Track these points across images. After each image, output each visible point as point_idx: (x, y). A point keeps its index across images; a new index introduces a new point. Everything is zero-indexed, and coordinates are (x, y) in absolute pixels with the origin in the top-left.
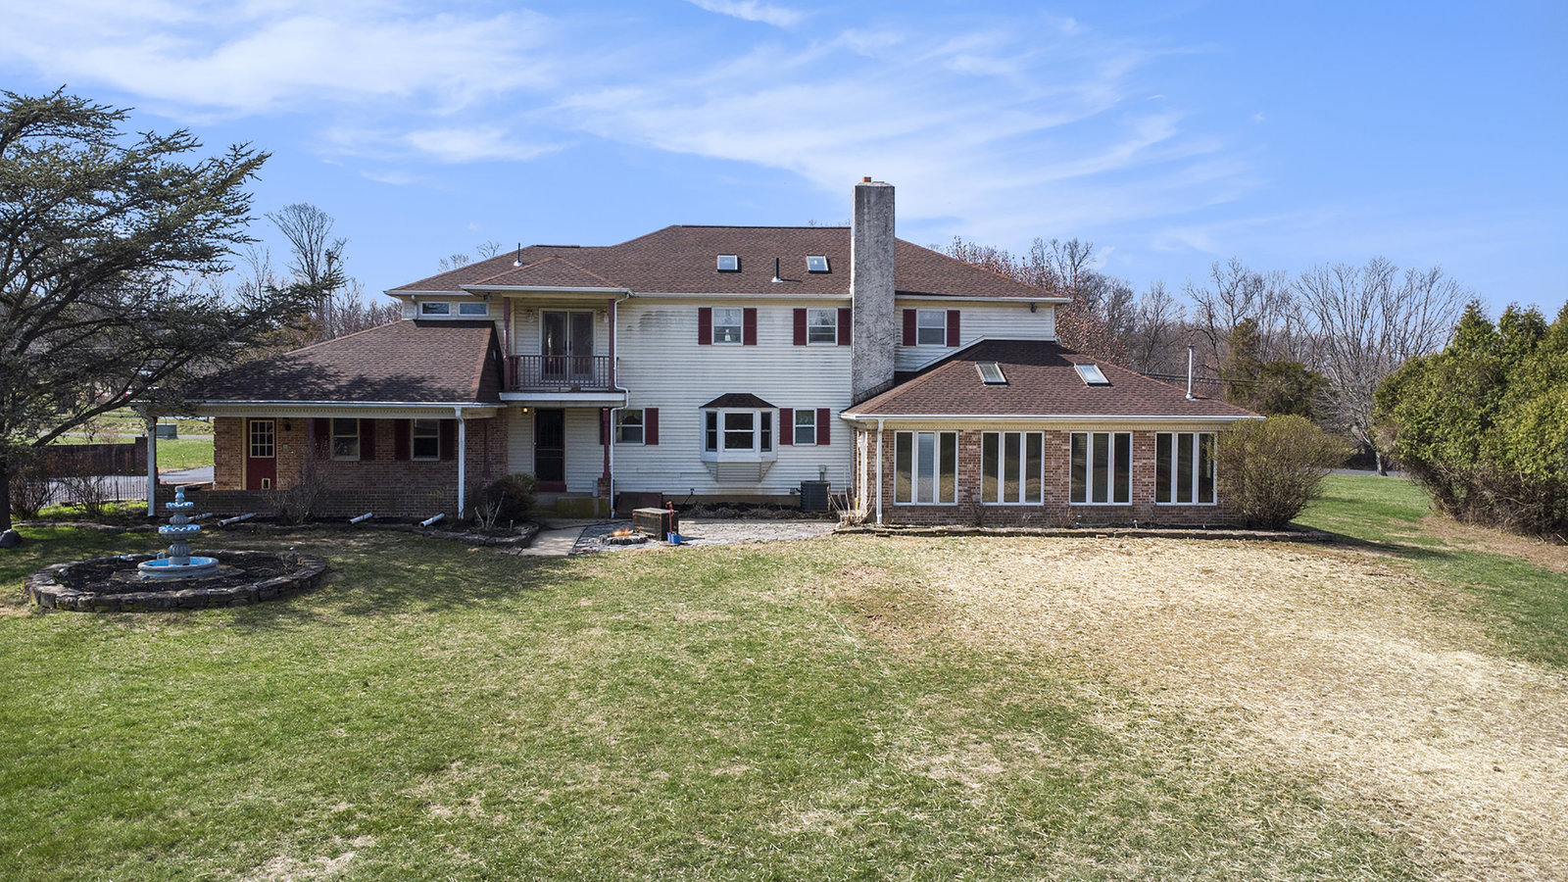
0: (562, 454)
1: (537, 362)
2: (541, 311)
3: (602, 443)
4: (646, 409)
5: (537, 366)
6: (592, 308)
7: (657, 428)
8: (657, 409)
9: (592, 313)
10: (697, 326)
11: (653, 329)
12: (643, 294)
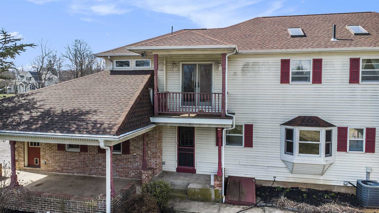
0: (193, 150)
1: (178, 97)
2: (181, 63)
3: (217, 145)
4: (245, 125)
5: (178, 99)
6: (211, 61)
7: (252, 137)
8: (252, 125)
9: (211, 64)
10: (280, 71)
11: (250, 74)
12: (244, 51)
